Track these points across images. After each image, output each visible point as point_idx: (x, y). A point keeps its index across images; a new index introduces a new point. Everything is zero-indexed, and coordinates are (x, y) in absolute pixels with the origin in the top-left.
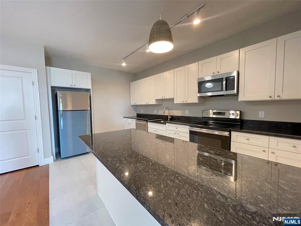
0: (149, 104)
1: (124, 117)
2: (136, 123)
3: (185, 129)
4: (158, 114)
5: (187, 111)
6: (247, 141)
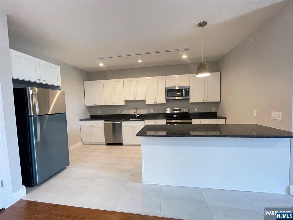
0: (116, 105)
1: (80, 120)
2: (104, 124)
3: (162, 122)
4: (122, 114)
5: (152, 109)
6: (200, 123)
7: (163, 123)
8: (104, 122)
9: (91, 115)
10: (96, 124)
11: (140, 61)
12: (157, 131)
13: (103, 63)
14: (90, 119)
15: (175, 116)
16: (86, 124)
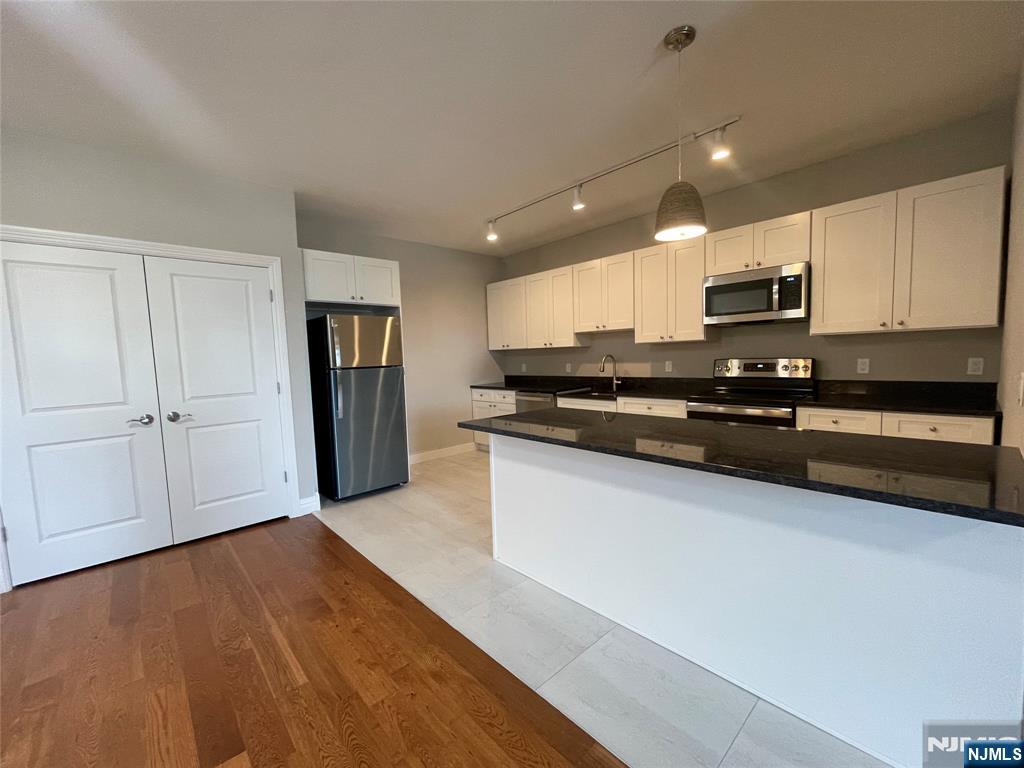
0: (554, 346)
1: (472, 387)
3: (674, 409)
4: (578, 375)
5: (667, 363)
6: (834, 425)
7: (676, 413)
8: (516, 395)
9: (506, 377)
10: (501, 399)
11: (579, 207)
12: (670, 441)
13: (496, 232)
14: (504, 386)
15: (722, 390)
16: (483, 399)
